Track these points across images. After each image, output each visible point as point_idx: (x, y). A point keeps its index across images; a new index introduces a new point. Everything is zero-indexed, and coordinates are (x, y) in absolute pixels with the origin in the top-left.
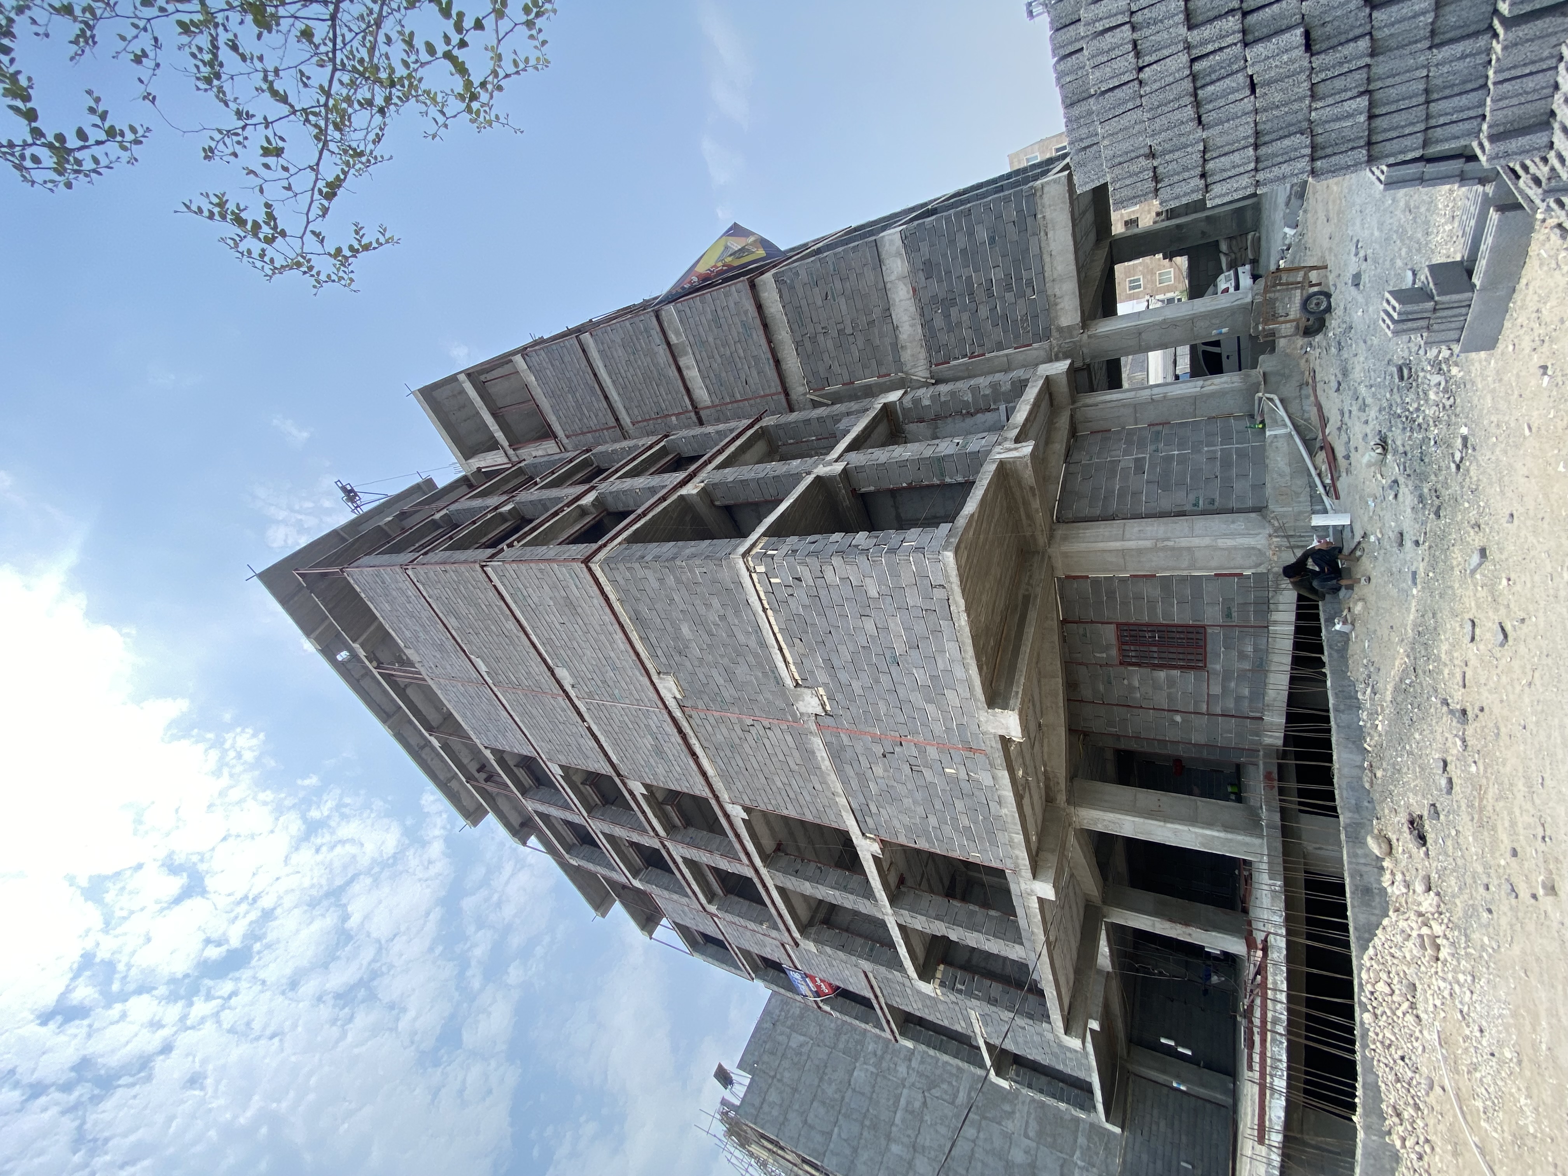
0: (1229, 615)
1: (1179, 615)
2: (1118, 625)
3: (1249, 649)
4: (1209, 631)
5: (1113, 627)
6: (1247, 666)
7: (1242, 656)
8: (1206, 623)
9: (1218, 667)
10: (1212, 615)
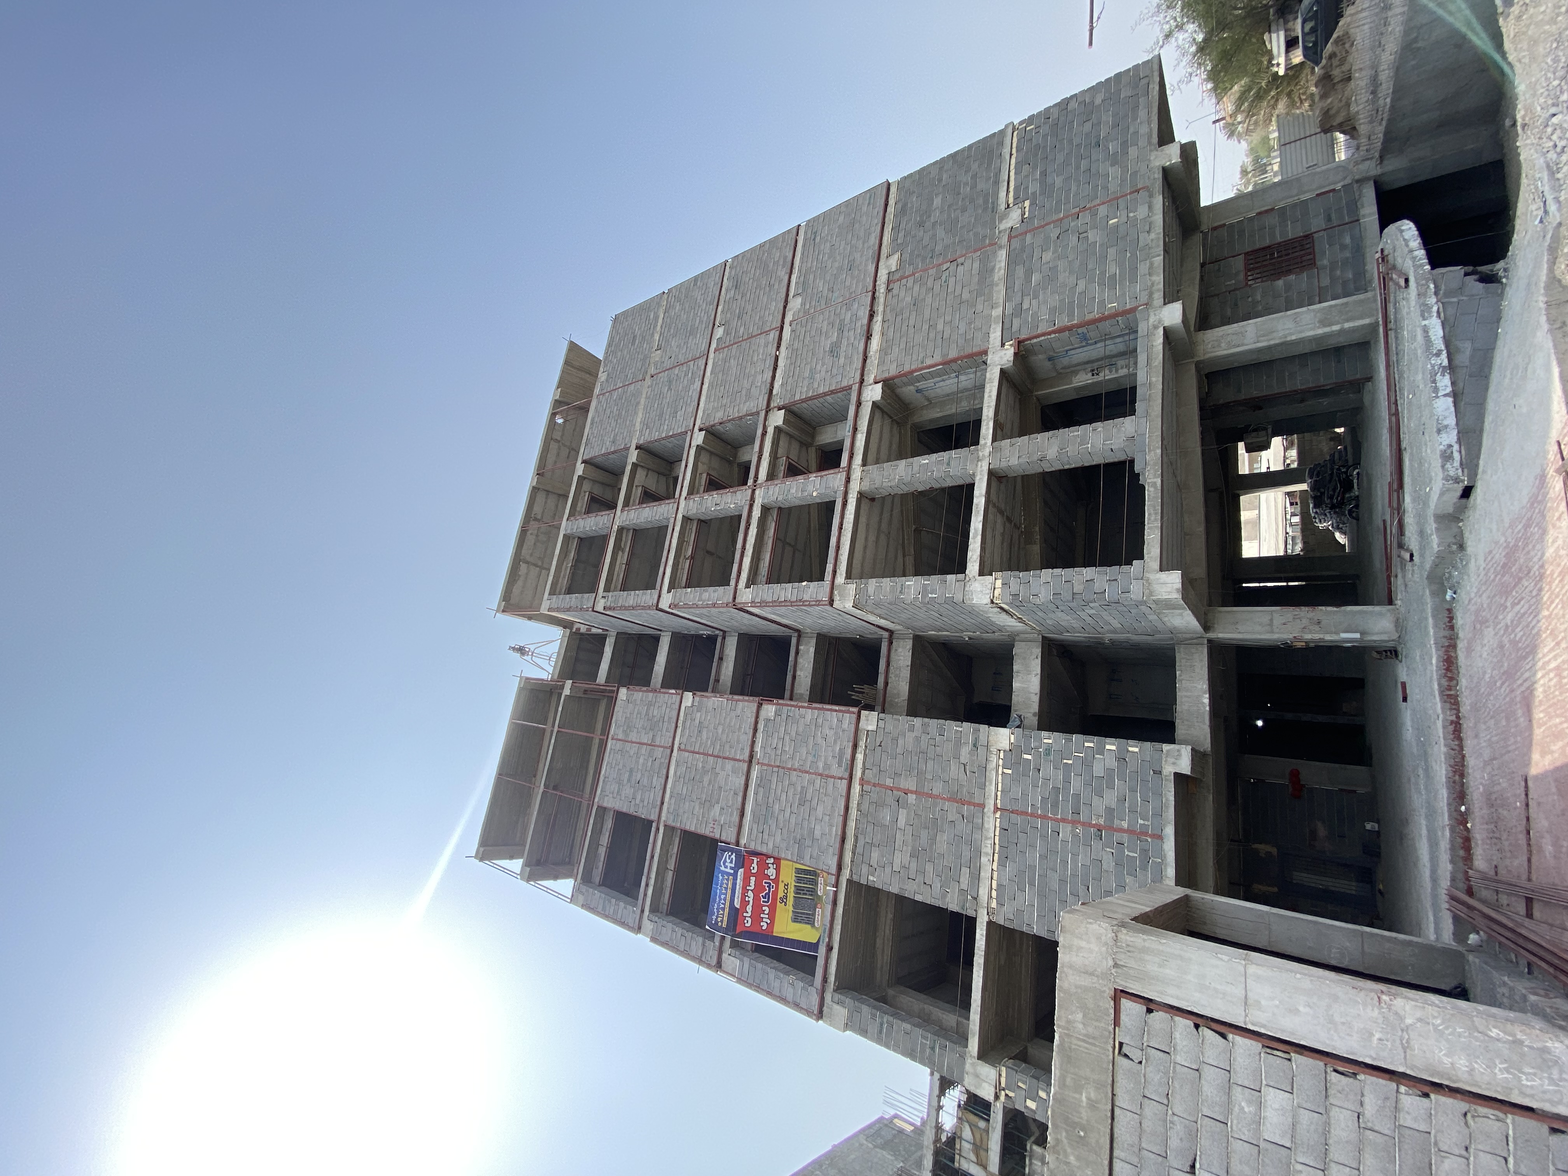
0: (1329, 219)
1: (1292, 231)
2: (1246, 254)
3: (1348, 240)
4: (1315, 235)
5: (1242, 257)
6: (1347, 254)
7: (1343, 247)
8: (1313, 230)
9: (1325, 262)
10: (1317, 223)
